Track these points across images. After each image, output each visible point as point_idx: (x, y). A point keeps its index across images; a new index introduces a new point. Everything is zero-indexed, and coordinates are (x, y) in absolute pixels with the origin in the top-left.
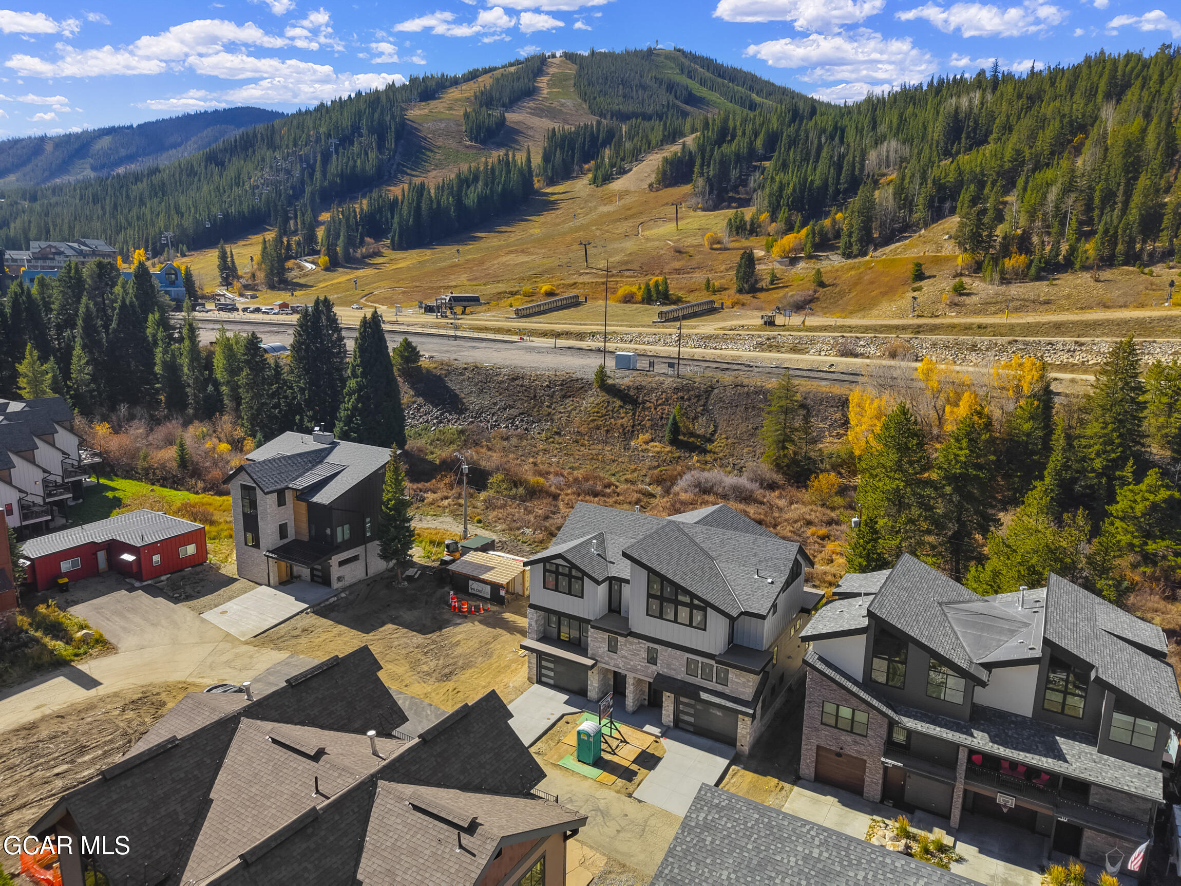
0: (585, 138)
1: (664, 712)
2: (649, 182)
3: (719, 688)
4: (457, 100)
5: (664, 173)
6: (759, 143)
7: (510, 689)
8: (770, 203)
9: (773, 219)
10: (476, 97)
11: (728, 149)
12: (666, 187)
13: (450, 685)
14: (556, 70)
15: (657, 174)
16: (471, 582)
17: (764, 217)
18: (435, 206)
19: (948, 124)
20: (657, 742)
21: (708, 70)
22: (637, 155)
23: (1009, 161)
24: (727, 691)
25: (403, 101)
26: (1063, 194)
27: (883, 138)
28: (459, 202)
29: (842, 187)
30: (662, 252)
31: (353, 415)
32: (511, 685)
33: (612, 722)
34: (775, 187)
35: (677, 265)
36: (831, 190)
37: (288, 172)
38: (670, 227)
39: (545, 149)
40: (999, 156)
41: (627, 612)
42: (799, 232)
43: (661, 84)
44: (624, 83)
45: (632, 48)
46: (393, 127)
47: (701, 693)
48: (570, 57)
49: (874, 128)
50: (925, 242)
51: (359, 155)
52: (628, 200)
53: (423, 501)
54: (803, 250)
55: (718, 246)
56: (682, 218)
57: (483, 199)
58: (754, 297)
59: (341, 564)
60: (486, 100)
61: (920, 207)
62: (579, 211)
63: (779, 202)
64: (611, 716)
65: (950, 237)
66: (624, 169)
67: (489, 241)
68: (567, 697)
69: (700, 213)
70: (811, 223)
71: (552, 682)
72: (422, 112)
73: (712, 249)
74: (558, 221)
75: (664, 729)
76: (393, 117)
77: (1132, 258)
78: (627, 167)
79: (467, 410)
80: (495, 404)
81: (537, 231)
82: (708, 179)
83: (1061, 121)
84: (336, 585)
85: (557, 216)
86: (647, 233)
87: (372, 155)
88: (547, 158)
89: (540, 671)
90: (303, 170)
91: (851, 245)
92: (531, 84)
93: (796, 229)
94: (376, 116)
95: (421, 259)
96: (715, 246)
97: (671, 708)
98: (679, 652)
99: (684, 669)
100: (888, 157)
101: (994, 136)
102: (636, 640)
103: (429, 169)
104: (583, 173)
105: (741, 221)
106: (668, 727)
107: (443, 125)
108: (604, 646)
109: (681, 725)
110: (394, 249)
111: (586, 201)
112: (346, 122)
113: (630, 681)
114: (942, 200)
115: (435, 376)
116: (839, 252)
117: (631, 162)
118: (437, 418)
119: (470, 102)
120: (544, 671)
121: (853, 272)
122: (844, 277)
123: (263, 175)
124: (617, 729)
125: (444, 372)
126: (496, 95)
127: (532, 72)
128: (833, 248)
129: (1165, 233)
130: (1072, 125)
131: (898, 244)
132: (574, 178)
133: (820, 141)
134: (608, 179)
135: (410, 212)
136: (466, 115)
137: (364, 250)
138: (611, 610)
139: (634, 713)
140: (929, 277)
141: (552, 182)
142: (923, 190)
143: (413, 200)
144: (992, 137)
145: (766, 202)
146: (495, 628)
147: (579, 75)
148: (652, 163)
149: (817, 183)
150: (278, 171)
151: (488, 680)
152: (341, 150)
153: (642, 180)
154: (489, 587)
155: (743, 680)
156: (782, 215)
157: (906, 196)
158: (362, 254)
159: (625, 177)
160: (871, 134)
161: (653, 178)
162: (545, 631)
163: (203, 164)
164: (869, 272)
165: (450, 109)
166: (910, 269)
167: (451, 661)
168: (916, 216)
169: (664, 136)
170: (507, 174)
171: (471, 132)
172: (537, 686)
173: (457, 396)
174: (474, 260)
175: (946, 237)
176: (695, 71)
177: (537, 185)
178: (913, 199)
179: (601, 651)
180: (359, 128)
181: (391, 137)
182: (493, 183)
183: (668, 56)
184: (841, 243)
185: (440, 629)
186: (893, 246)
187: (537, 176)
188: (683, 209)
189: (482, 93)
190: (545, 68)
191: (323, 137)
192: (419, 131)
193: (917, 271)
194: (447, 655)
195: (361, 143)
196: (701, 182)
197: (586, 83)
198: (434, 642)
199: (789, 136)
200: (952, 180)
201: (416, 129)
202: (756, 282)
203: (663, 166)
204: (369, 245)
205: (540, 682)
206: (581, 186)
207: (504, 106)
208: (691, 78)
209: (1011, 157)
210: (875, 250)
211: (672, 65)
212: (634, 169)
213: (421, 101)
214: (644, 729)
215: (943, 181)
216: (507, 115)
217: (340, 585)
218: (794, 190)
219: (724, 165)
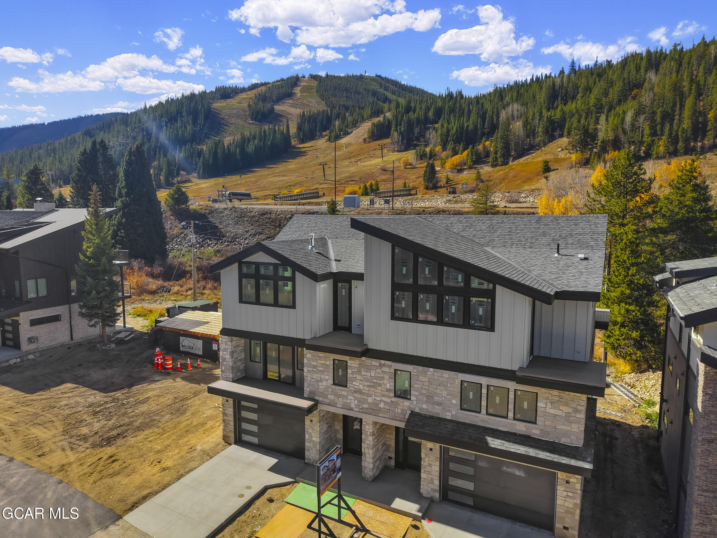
0: (323, 118)
1: (423, 475)
2: (363, 138)
3: (521, 428)
4: (244, 99)
5: (373, 132)
6: (431, 114)
7: (195, 454)
8: (441, 140)
9: (444, 149)
10: (256, 97)
11: (413, 116)
12: (374, 141)
13: (109, 450)
14: (305, 84)
15: (368, 133)
16: (182, 338)
17: (438, 148)
18: (226, 152)
19: (549, 92)
20: (416, 527)
21: (396, 87)
22: (356, 124)
23: (593, 106)
24: (535, 431)
25: (210, 99)
26: (636, 116)
27: (508, 105)
28: (243, 149)
29: (486, 131)
30: (373, 171)
31: (119, 229)
32: (199, 448)
33: (340, 497)
34: (445, 130)
35: (384, 177)
36: (479, 132)
37: (134, 138)
38: (380, 160)
39: (298, 123)
40: (587, 103)
41: (361, 326)
42: (462, 154)
43: (369, 91)
44: (347, 90)
45: (350, 74)
46: (203, 111)
47: (489, 439)
48: (314, 77)
49: (502, 100)
50: (546, 154)
51: (181, 128)
52: (350, 149)
53: (169, 292)
54: (465, 164)
55: (410, 167)
56: (385, 156)
57: (258, 149)
58: (436, 191)
59: (34, 323)
60: (263, 98)
61: (540, 134)
62: (320, 155)
63: (447, 139)
64: (338, 487)
65: (562, 150)
66: (348, 132)
67: (261, 173)
68: (273, 461)
69: (396, 153)
70: (470, 147)
71: (255, 440)
72: (222, 105)
73: (406, 168)
74: (306, 161)
75: (426, 505)
76: (203, 106)
77: (688, 151)
78: (349, 131)
79: (224, 236)
80: (247, 232)
81: (293, 166)
82: (401, 133)
83: (623, 82)
84: (25, 346)
85: (306, 159)
86: (362, 164)
87: (189, 127)
88: (299, 128)
89: (240, 426)
90: (144, 136)
91: (497, 158)
92: (290, 90)
93: (460, 152)
94: (192, 105)
95: (216, 183)
96: (408, 167)
97: (436, 468)
98: (446, 374)
99: (456, 401)
100: (512, 114)
101: (580, 94)
102: (375, 362)
103: (225, 136)
104: (322, 136)
105: (423, 152)
106: (432, 500)
107: (235, 112)
108: (328, 378)
109: (452, 495)
110: (199, 178)
111: (324, 150)
112: (173, 109)
113: (368, 429)
114: (554, 130)
115: (201, 214)
116: (489, 164)
117: (352, 128)
118: (199, 243)
119: (253, 99)
120: (245, 426)
121: (501, 172)
122: (496, 175)
123: (118, 140)
124: (349, 508)
125: (207, 211)
126: (268, 95)
127: (291, 84)
128: (485, 163)
129: (710, 133)
130: (630, 84)
131: (528, 157)
132: (316, 139)
133: (469, 108)
134: (338, 137)
135: (210, 155)
136: (249, 106)
137: (179, 178)
138: (337, 327)
139: (376, 479)
140: (554, 170)
141: (302, 141)
142: (541, 122)
143: (212, 148)
144: (579, 95)
145: (439, 140)
146: (199, 384)
147: (319, 86)
148: (365, 128)
149: (471, 127)
150: (128, 137)
151: (167, 443)
152: (169, 124)
153: (359, 138)
154: (200, 342)
155: (566, 409)
156: (450, 146)
157: (530, 128)
158: (177, 181)
159: (348, 136)
160: (500, 103)
161: (366, 136)
162: (246, 369)
163: (81, 137)
164: (512, 171)
165: (240, 103)
166: (541, 166)
167: (127, 420)
168: (538, 140)
169: (372, 112)
170: (273, 135)
171: (252, 115)
172: (234, 448)
173: (216, 227)
174: (251, 181)
175: (560, 149)
176: (389, 87)
177: (293, 143)
178: (535, 129)
179: (322, 386)
180: (181, 112)
181: (201, 118)
182: (265, 139)
183: (372, 79)
184: (490, 159)
185: (130, 386)
186: (525, 158)
187: (293, 138)
188: (385, 151)
189: (260, 95)
190: (298, 83)
191: (158, 117)
192: (220, 115)
193: (546, 166)
194: (125, 414)
195: (182, 121)
196: (396, 134)
197: (324, 90)
198: (114, 400)
199: (449, 107)
200: (559, 117)
201: (218, 113)
202: (437, 182)
203: (372, 128)
204: (182, 175)
205: (239, 442)
206: (321, 143)
207: (273, 101)
208: (386, 90)
209: (594, 103)
210: (513, 160)
211: (375, 84)
212: (354, 132)
213: (221, 99)
214: (393, 506)
215: (553, 118)
216: (275, 106)
217: (32, 347)
218: (457, 130)
219: (410, 126)
